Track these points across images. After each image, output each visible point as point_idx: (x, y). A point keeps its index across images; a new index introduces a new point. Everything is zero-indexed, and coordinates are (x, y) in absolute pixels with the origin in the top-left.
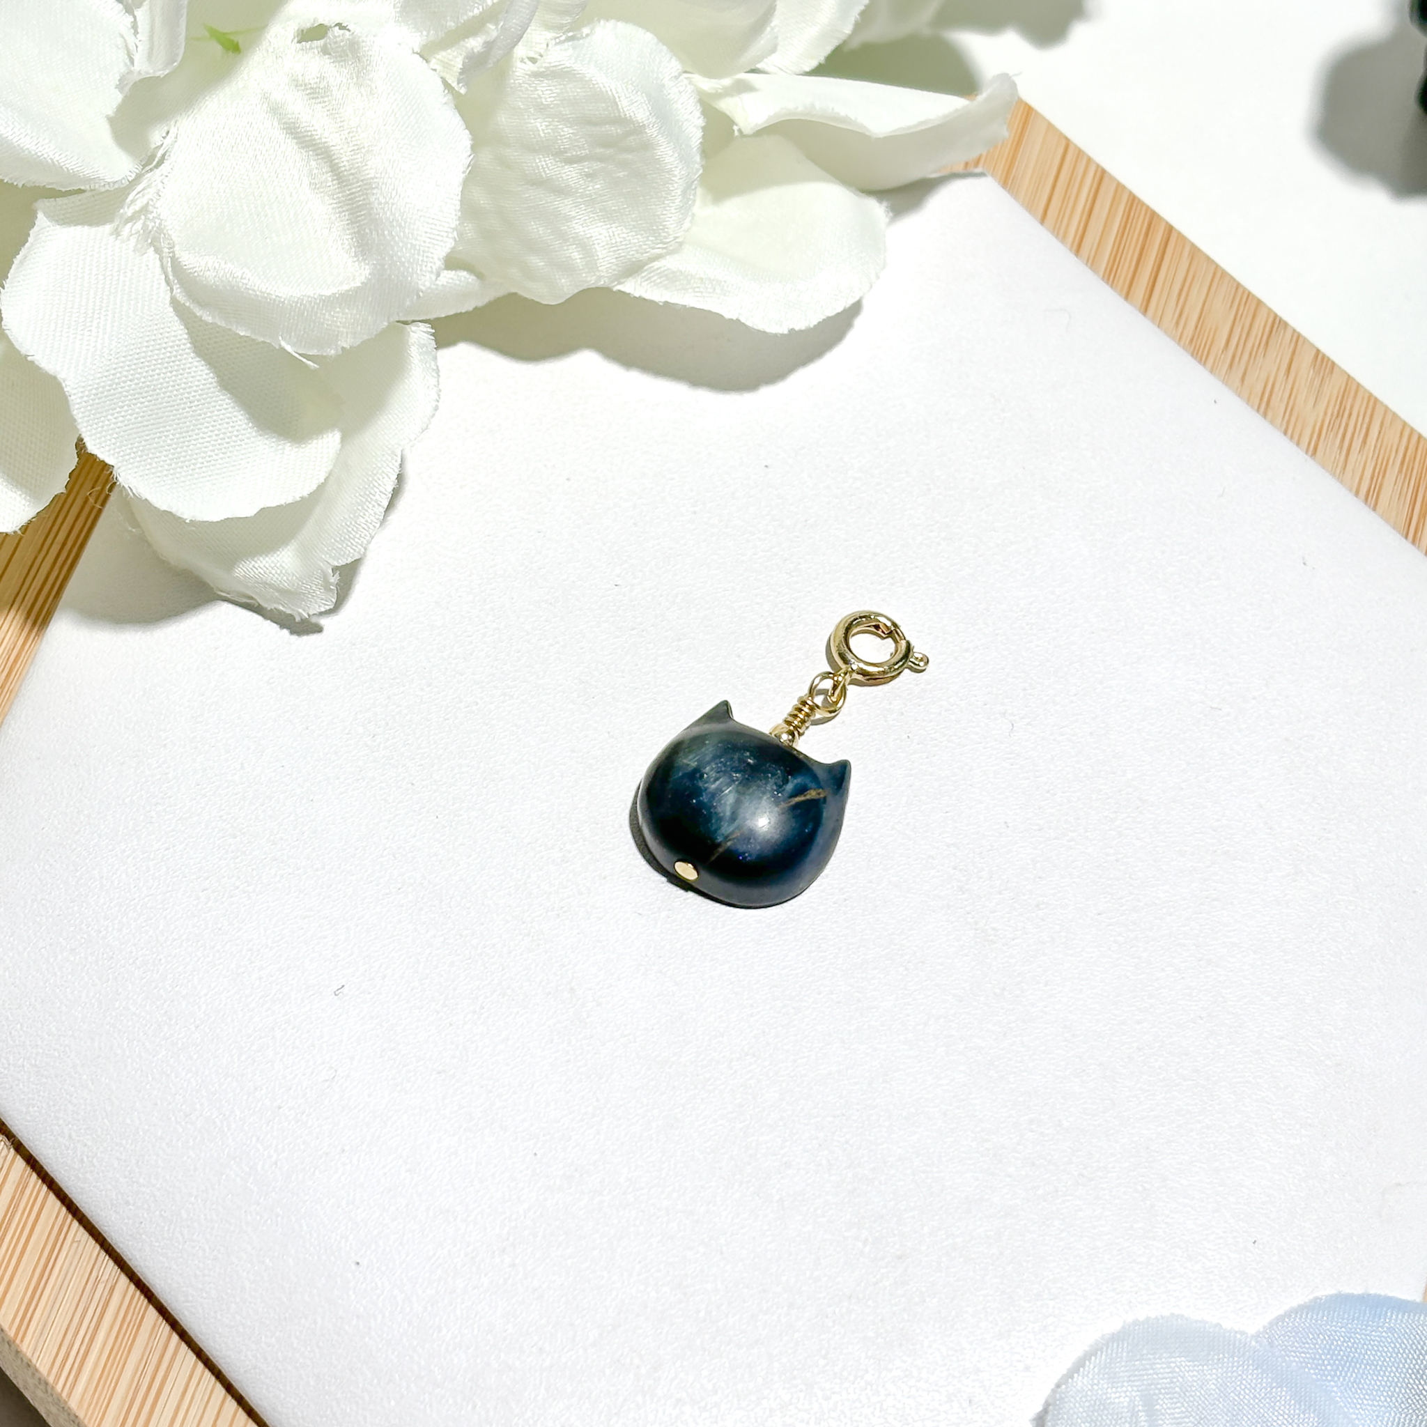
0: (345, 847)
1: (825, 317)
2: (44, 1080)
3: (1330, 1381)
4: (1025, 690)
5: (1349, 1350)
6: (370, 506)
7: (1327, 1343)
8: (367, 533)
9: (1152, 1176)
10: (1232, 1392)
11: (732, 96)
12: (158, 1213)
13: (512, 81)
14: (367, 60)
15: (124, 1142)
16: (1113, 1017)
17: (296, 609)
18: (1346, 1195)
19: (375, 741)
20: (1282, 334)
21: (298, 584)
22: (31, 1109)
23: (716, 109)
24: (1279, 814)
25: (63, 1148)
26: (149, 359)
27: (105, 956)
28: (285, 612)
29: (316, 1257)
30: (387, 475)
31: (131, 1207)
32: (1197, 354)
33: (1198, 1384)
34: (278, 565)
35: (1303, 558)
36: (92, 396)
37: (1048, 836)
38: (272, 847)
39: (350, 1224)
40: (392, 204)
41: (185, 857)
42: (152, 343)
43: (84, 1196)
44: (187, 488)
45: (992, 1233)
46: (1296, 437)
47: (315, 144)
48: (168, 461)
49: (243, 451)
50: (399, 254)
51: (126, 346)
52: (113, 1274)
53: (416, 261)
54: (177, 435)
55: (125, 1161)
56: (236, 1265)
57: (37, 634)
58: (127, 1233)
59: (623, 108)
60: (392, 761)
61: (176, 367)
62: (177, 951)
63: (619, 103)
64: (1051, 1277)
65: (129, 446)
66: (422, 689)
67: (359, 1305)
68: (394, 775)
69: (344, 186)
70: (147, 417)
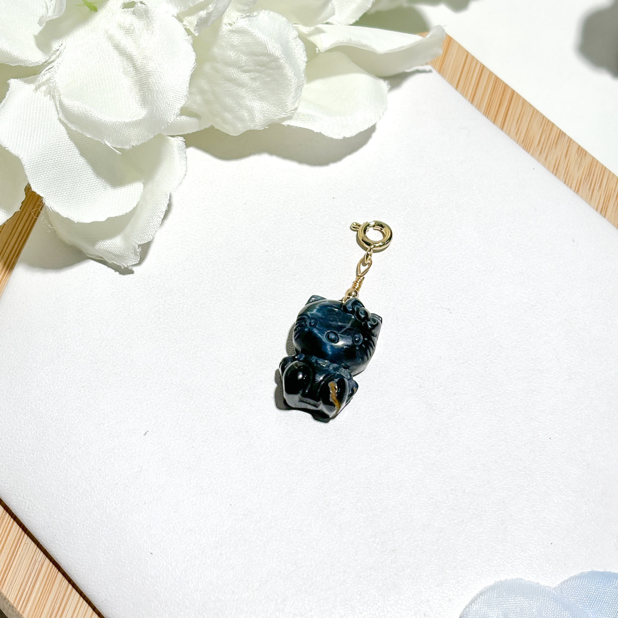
0: (146, 368)
1: (359, 132)
2: (12, 472)
3: (588, 610)
4: (449, 297)
5: (596, 596)
6: (156, 218)
7: (587, 593)
8: (154, 230)
9: (506, 514)
10: (544, 613)
11: (316, 35)
12: (62, 531)
13: (221, 33)
14: (152, 19)
15: (48, 499)
16: (488, 443)
17: (122, 263)
18: (592, 522)
19: (159, 321)
20: (563, 138)
21: (123, 252)
22: (6, 485)
23: (309, 41)
24: (562, 352)
25: (20, 502)
26: (59, 150)
27: (39, 416)
28: (117, 264)
29: (133, 551)
30: (163, 204)
31: (51, 528)
32: (525, 148)
33: (528, 609)
34: (114, 243)
35: (573, 239)
36: (34, 166)
37: (459, 362)
38: (113, 368)
39: (148, 536)
40: (159, 83)
41: (74, 372)
42: (61, 143)
43: (30, 523)
44: (75, 208)
45: (434, 540)
46: (570, 185)
47: (126, 54)
48: (67, 196)
49: (100, 192)
50: (160, 106)
51: (49, 144)
52: (43, 558)
53: (168, 109)
54: (71, 185)
55: (48, 508)
56: (98, 554)
57: (9, 273)
58: (49, 540)
59: (269, 49)
60: (167, 330)
61: (71, 154)
62: (71, 414)
63: (267, 47)
64: (461, 559)
65: (50, 189)
66: (180, 298)
67: (152, 572)
68: (168, 336)
69: (138, 74)
70: (58, 176)
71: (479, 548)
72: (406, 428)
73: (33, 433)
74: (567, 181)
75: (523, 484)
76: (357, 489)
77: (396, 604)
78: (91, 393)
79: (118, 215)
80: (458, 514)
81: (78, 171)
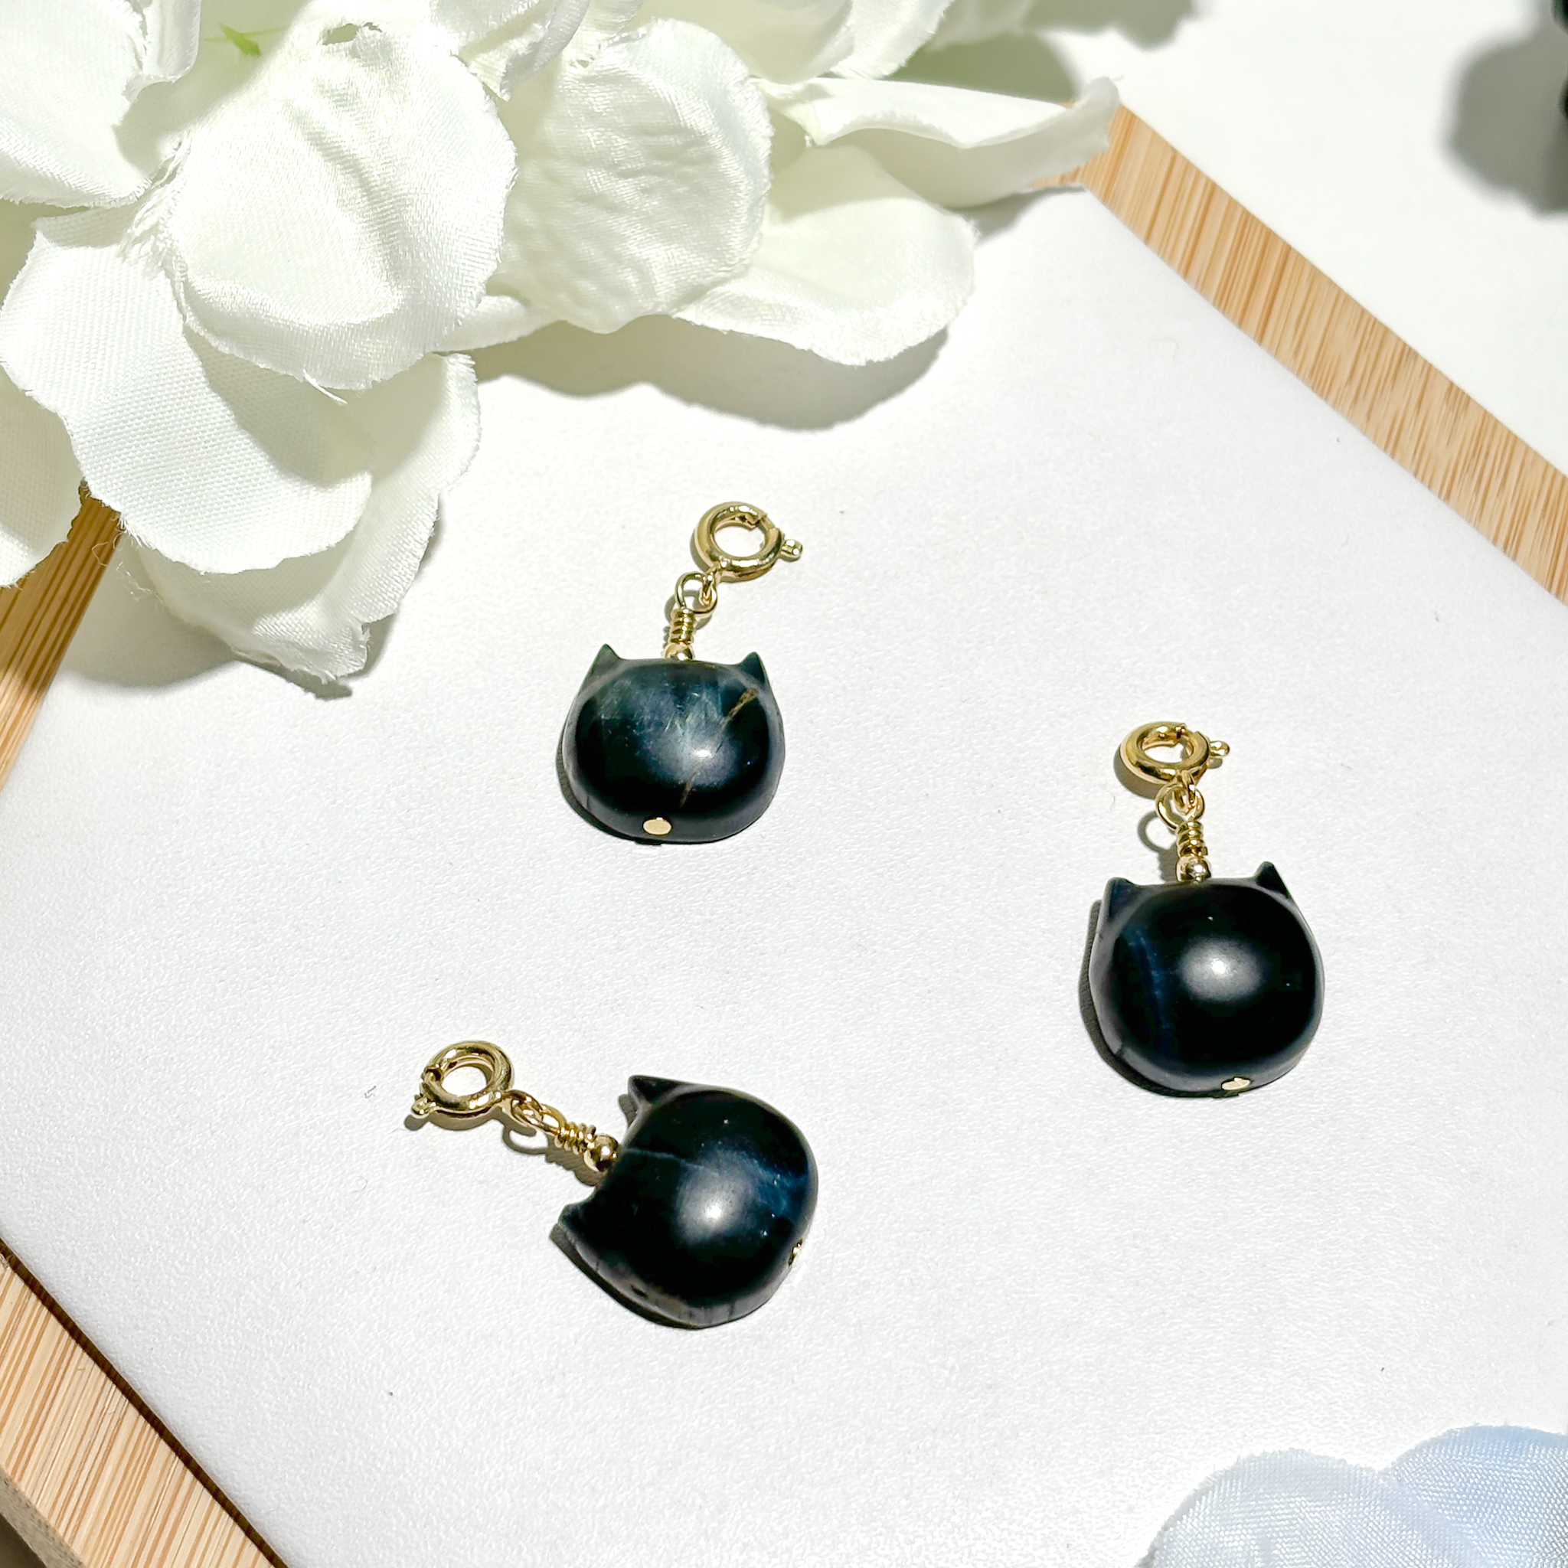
0: (376, 933)
1: (906, 348)
2: (45, 1191)
3: (1466, 1523)
5: (1486, 1489)
6: (404, 556)
7: (1463, 1480)
8: (401, 587)
9: (1268, 1296)
10: (1358, 1535)
11: (804, 103)
12: (170, 1338)
13: (561, 87)
14: (400, 64)
15: (133, 1260)
17: (322, 670)
18: (1484, 1317)
19: (408, 816)
20: (1411, 365)
21: (324, 643)
22: (30, 1223)
23: (786, 117)
24: (1409, 895)
25: (65, 1266)
26: (159, 394)
27: (111, 1054)
28: (309, 674)
29: (345, 1387)
30: (423, 523)
31: (141, 1332)
32: (1318, 388)
33: (1320, 1527)
34: (302, 622)
35: (1436, 614)
36: (97, 436)
38: (296, 933)
39: (382, 1350)
40: (429, 223)
41: (200, 944)
42: (163, 376)
43: (88, 1319)
44: (202, 537)
45: (1092, 1360)
46: (1427, 479)
47: (343, 157)
48: (181, 507)
49: (263, 496)
50: (436, 278)
51: (134, 380)
52: (121, 1405)
53: (454, 286)
54: (191, 479)
55: (134, 1281)
56: (257, 1396)
57: (36, 698)
58: (136, 1359)
59: (683, 116)
60: (429, 839)
61: (189, 403)
62: (191, 1048)
63: (678, 111)
64: (1158, 1408)
65: (138, 490)
66: (462, 760)
67: (392, 1440)
68: (431, 854)
69: (375, 203)
70: (157, 458)
71: (1204, 1380)
72: (1022, 1082)
73: (97, 1096)
74: (1421, 471)
75: (1311, 1221)
76: (901, 1234)
77: (997, 1518)
78: (241, 996)
79: (307, 552)
80: (1151, 1297)
81: (207, 445)
